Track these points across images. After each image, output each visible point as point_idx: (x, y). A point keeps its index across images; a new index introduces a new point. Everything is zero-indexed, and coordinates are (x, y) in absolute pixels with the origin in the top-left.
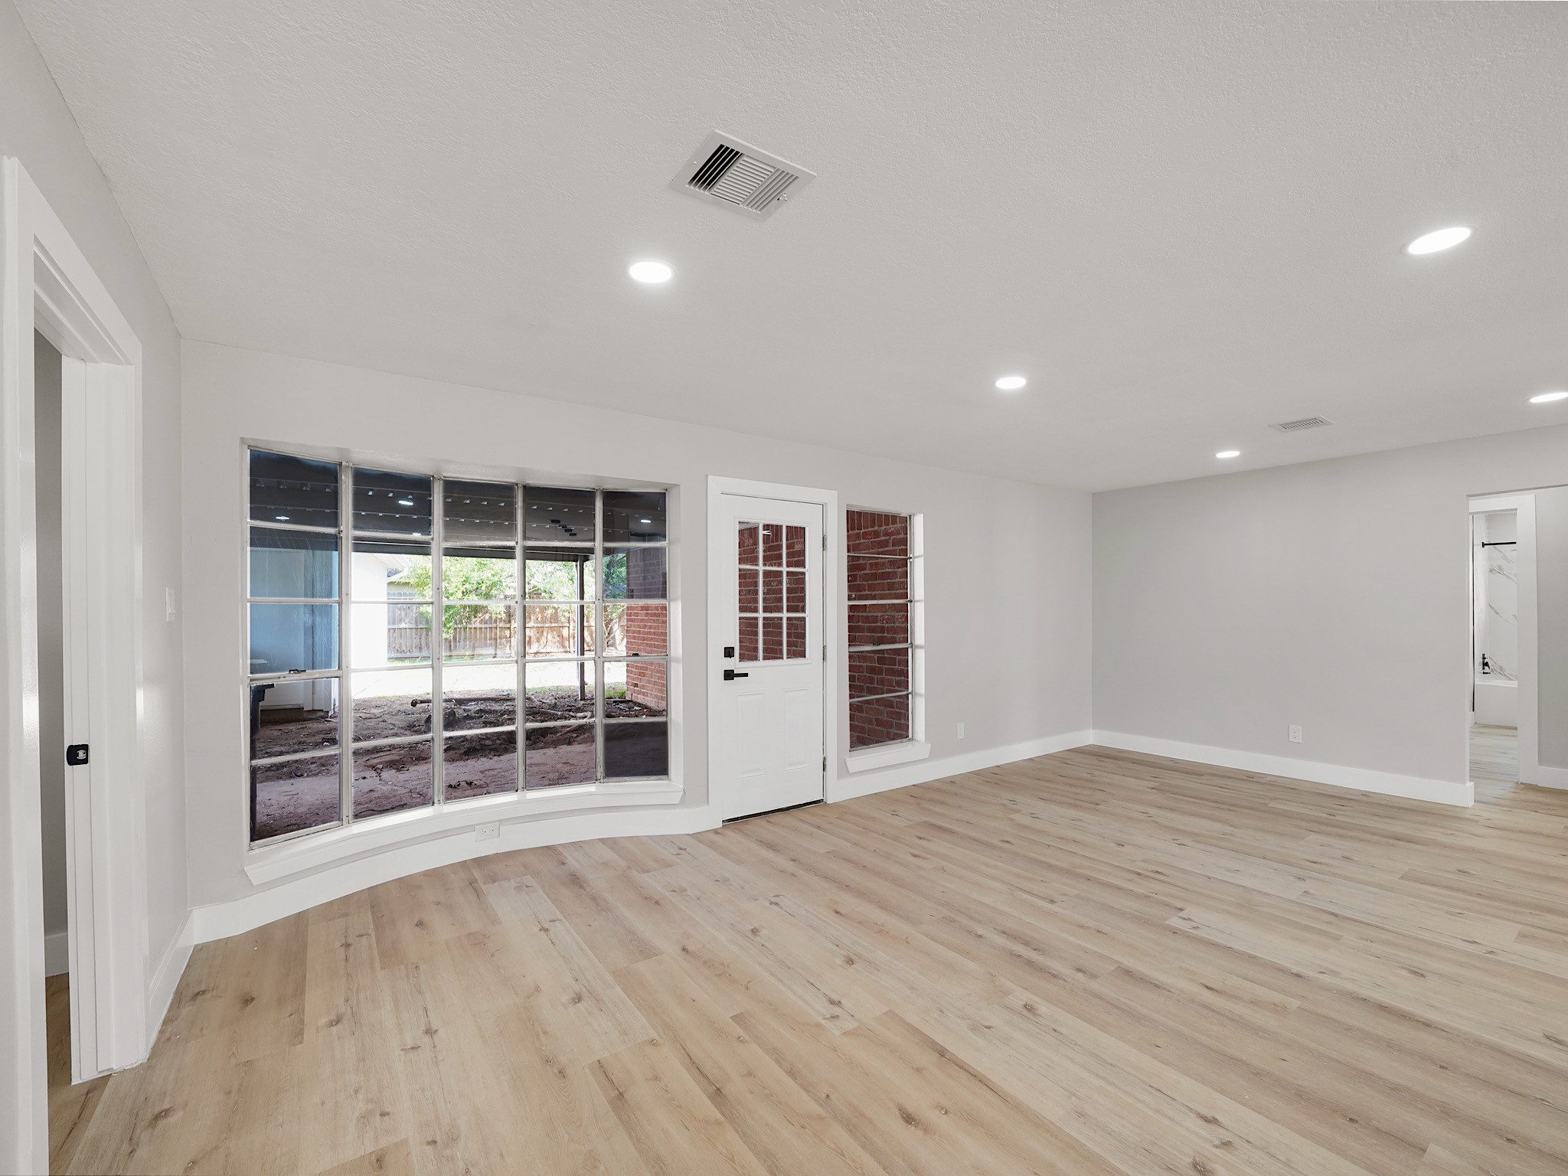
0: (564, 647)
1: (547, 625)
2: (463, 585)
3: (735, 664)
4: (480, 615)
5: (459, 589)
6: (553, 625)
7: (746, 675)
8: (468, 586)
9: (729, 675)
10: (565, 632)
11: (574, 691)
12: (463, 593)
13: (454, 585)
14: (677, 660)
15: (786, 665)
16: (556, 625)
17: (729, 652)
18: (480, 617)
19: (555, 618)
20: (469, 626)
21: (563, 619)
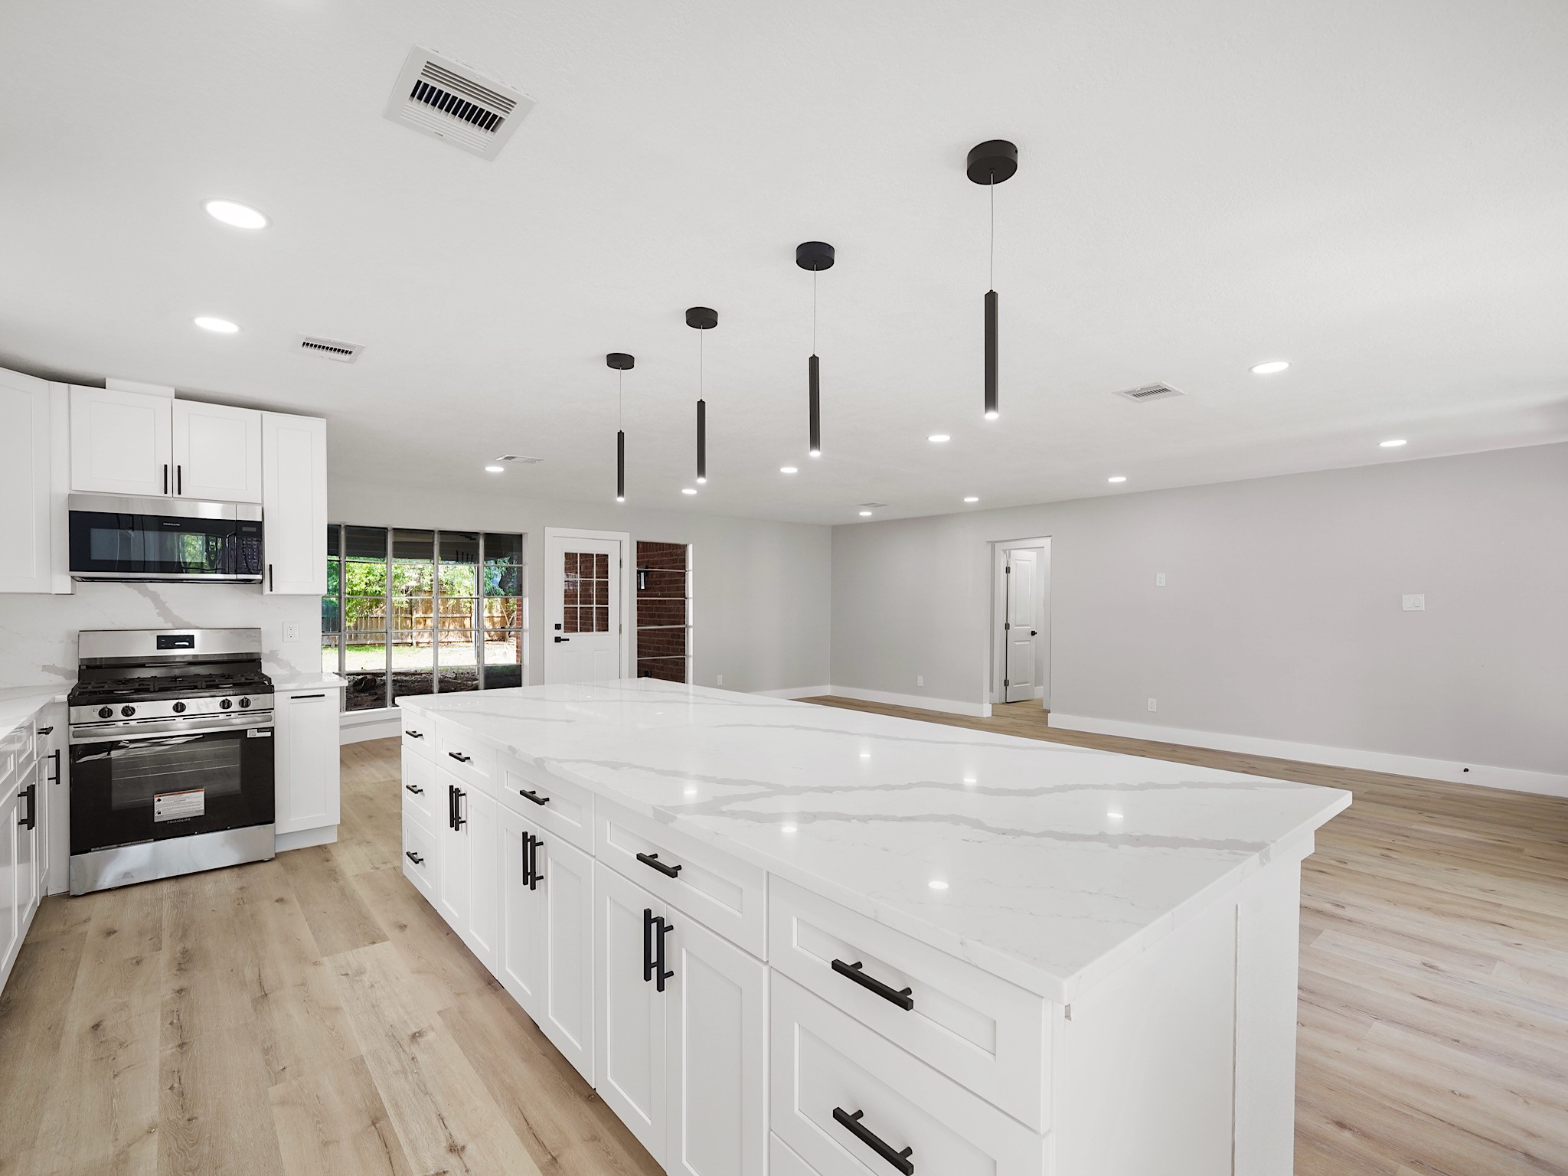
0: (466, 637)
1: (449, 616)
2: (366, 577)
3: (561, 633)
4: (382, 605)
5: (362, 581)
6: (455, 615)
7: (568, 640)
8: (371, 577)
9: (558, 640)
10: (467, 622)
11: (473, 669)
12: (366, 584)
13: (358, 576)
14: (526, 631)
15: (595, 636)
16: (458, 615)
17: (558, 627)
18: (381, 608)
19: (457, 608)
20: (370, 615)
21: (464, 609)
